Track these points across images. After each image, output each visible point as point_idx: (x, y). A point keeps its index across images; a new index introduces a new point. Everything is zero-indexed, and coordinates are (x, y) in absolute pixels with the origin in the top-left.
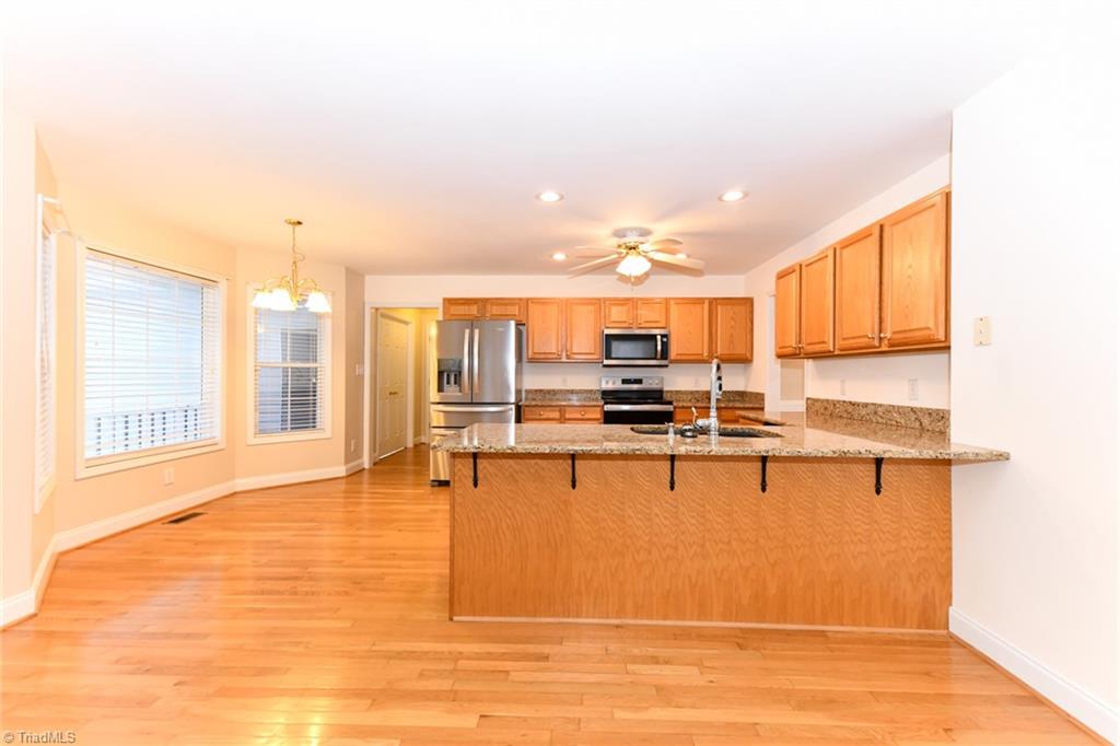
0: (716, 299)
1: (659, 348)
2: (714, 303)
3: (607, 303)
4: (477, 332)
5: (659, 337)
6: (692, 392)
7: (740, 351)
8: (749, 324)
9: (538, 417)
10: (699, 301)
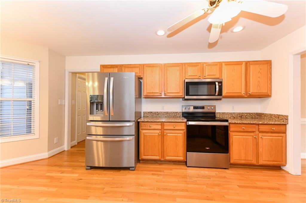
0: (249, 62)
1: (217, 89)
2: (248, 63)
3: (186, 65)
4: (112, 79)
5: (217, 83)
6: (231, 114)
7: (264, 91)
8: (269, 75)
9: (149, 128)
10: (239, 63)
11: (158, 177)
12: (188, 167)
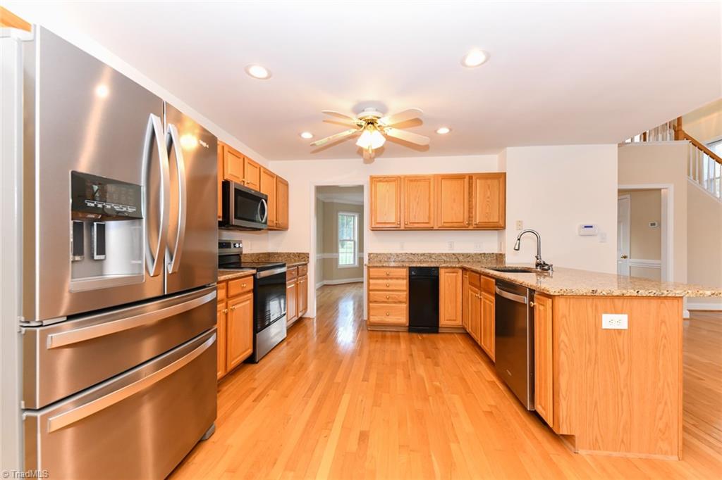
12: (257, 363)
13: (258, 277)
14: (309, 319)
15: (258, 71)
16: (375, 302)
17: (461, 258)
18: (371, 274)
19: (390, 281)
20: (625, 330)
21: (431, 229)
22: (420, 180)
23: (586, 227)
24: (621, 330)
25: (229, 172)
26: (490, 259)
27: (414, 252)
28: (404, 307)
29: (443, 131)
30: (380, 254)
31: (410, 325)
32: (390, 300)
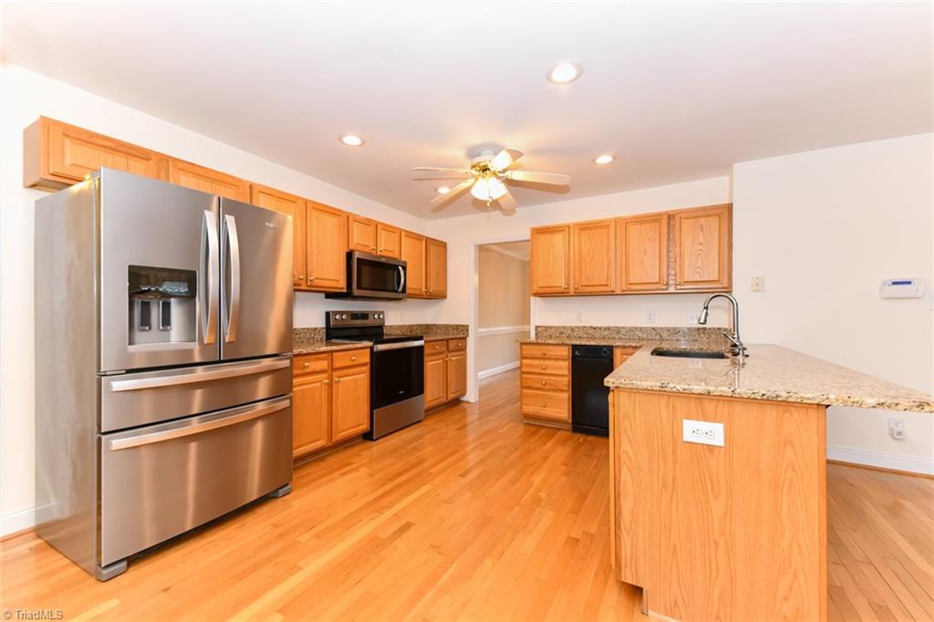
0: (429, 238)
1: (403, 280)
2: (428, 242)
3: (351, 219)
5: (401, 269)
7: (437, 289)
9: (301, 371)
10: (420, 237)
11: (358, 473)
12: (375, 440)
13: (375, 350)
14: (468, 402)
15: (352, 140)
16: (529, 388)
17: (665, 335)
18: (524, 352)
19: (548, 362)
20: (720, 447)
21: (612, 294)
22: (595, 228)
23: (894, 283)
24: (715, 446)
25: (355, 242)
26: (714, 337)
27: (594, 325)
28: (566, 397)
29: (604, 159)
30: (551, 327)
31: (573, 423)
32: (547, 387)
